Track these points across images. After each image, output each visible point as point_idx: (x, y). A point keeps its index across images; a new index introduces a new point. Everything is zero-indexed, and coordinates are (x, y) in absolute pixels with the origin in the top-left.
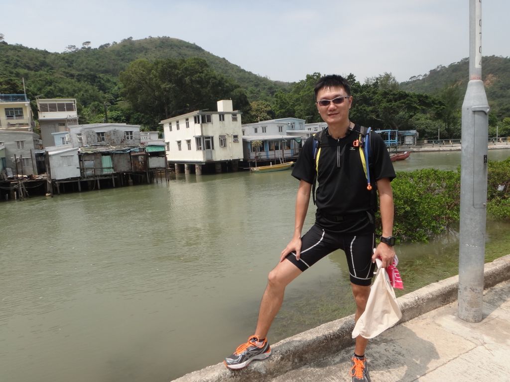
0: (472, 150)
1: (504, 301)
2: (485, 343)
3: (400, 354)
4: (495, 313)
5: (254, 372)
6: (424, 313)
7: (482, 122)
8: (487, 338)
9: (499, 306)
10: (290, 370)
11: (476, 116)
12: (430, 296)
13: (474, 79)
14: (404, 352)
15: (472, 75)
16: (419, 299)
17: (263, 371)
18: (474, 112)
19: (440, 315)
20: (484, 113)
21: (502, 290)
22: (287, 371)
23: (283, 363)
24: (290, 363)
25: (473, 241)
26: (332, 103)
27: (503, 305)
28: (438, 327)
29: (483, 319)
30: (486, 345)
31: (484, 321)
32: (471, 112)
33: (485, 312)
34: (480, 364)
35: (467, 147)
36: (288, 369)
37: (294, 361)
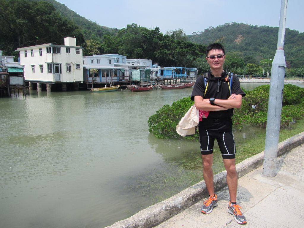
0: (277, 86)
1: (282, 166)
2: (281, 186)
3: (242, 194)
4: (280, 172)
5: (176, 207)
6: (246, 174)
7: (282, 71)
8: (281, 184)
9: (281, 169)
10: (191, 206)
11: (280, 69)
12: (249, 165)
13: (280, 49)
14: (244, 193)
15: (278, 47)
16: (244, 166)
17: (179, 207)
18: (279, 67)
19: (254, 174)
20: (283, 68)
21: (279, 161)
22: (189, 206)
23: (188, 202)
24: (191, 202)
26: (216, 58)
27: (282, 168)
28: (255, 180)
29: (276, 175)
30: (281, 187)
31: (276, 176)
32: (277, 67)
33: (276, 172)
34: (282, 196)
35: (274, 85)
36: (190, 205)
37: (192, 201)
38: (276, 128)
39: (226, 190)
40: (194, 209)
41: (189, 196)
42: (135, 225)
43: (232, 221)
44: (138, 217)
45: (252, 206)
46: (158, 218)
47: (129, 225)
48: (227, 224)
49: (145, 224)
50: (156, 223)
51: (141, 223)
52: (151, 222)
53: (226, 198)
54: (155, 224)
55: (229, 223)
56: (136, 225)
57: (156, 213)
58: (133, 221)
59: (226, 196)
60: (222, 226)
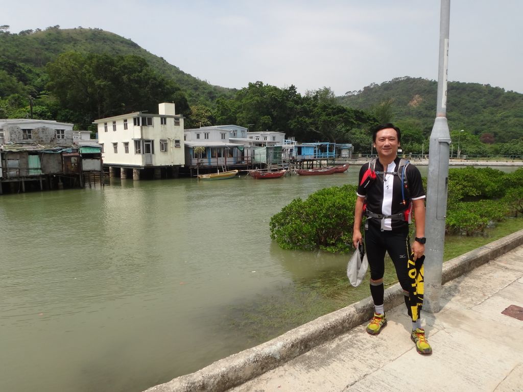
0: (438, 173)
1: (453, 296)
2: (445, 328)
4: (448, 306)
5: (271, 358)
6: (395, 306)
7: (445, 150)
8: (445, 325)
9: (450, 300)
10: (298, 356)
11: (441, 146)
12: (400, 293)
13: (440, 116)
15: (438, 113)
16: (391, 295)
17: (278, 357)
18: (440, 143)
20: (447, 144)
21: (450, 287)
22: (295, 357)
23: (293, 349)
24: (298, 349)
25: (435, 246)
27: (453, 299)
29: (440, 310)
30: (445, 330)
31: (441, 311)
32: (437, 143)
33: (441, 305)
34: (444, 343)
35: (433, 170)
36: (296, 355)
37: (300, 348)
38: (439, 237)
39: (358, 332)
40: (303, 361)
41: (295, 340)
42: (201, 384)
43: (356, 382)
44: (209, 372)
45: (392, 358)
46: (241, 374)
47: (192, 383)
48: (347, 387)
49: (219, 382)
50: (239, 381)
51: (212, 380)
52: (229, 379)
53: (356, 346)
54: (236, 383)
55: (352, 385)
56: (203, 384)
57: (237, 367)
58: (200, 378)
59: (355, 342)
60: (340, 389)
